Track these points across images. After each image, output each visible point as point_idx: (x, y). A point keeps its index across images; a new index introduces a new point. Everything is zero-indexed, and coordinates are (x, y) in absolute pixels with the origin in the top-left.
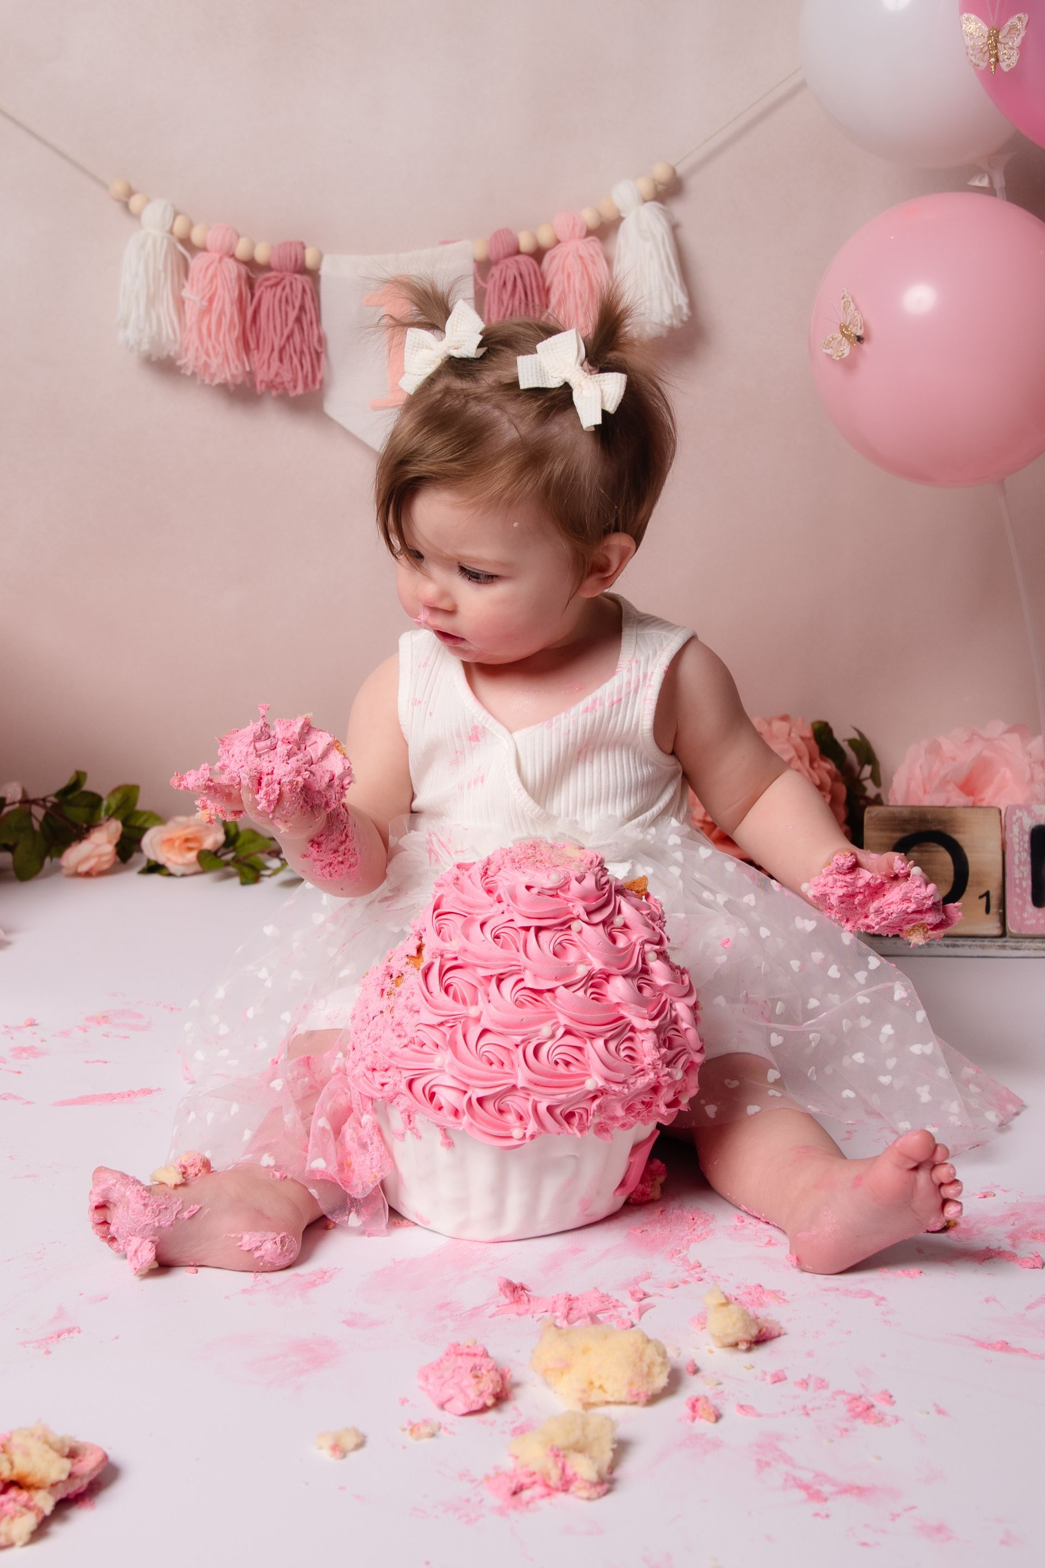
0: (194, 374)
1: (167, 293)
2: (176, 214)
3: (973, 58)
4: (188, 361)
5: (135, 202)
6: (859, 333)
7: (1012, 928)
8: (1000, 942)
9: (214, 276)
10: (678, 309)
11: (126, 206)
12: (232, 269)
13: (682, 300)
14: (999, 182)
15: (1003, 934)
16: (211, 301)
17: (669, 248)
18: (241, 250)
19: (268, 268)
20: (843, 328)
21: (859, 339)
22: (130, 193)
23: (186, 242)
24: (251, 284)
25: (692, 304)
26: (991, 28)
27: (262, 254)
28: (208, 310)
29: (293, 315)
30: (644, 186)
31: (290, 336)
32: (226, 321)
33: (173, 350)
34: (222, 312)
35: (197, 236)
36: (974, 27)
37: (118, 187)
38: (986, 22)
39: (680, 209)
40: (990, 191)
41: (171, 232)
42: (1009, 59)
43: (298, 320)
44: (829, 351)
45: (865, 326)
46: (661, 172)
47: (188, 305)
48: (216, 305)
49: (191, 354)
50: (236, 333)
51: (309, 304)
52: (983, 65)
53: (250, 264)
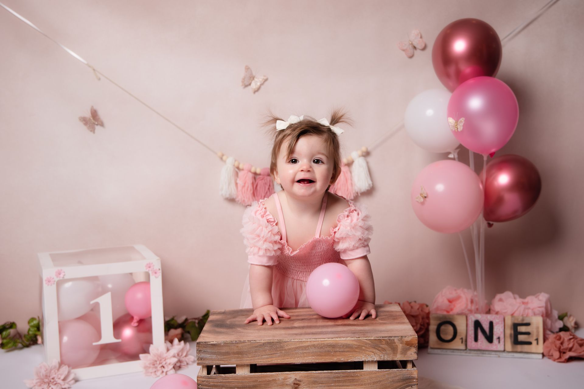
0: (240, 203)
1: (233, 181)
2: (235, 161)
3: (451, 128)
4: (239, 198)
5: (224, 158)
6: (426, 196)
7: (469, 347)
8: (465, 351)
9: (246, 177)
10: (369, 185)
11: (221, 159)
12: (251, 175)
13: (370, 182)
14: (456, 156)
15: (466, 349)
16: (245, 183)
17: (367, 169)
18: (253, 170)
19: (260, 174)
20: (421, 194)
21: (425, 197)
22: (223, 155)
23: (238, 168)
24: (255, 178)
25: (373, 184)
26: (456, 121)
27: (258, 171)
28: (244, 186)
29: (267, 187)
30: (359, 153)
31: (267, 193)
32: (249, 189)
33: (234, 197)
34: (248, 187)
35: (241, 166)
36: (451, 121)
37: (220, 154)
38: (455, 120)
39: (370, 159)
40: (454, 159)
41: (234, 165)
42: (460, 128)
43: (269, 189)
44: (417, 200)
45: (427, 194)
46: (364, 149)
47: (239, 185)
48: (247, 185)
49: (240, 198)
50: (252, 192)
51: (271, 184)
52: (454, 130)
53: (255, 174)
